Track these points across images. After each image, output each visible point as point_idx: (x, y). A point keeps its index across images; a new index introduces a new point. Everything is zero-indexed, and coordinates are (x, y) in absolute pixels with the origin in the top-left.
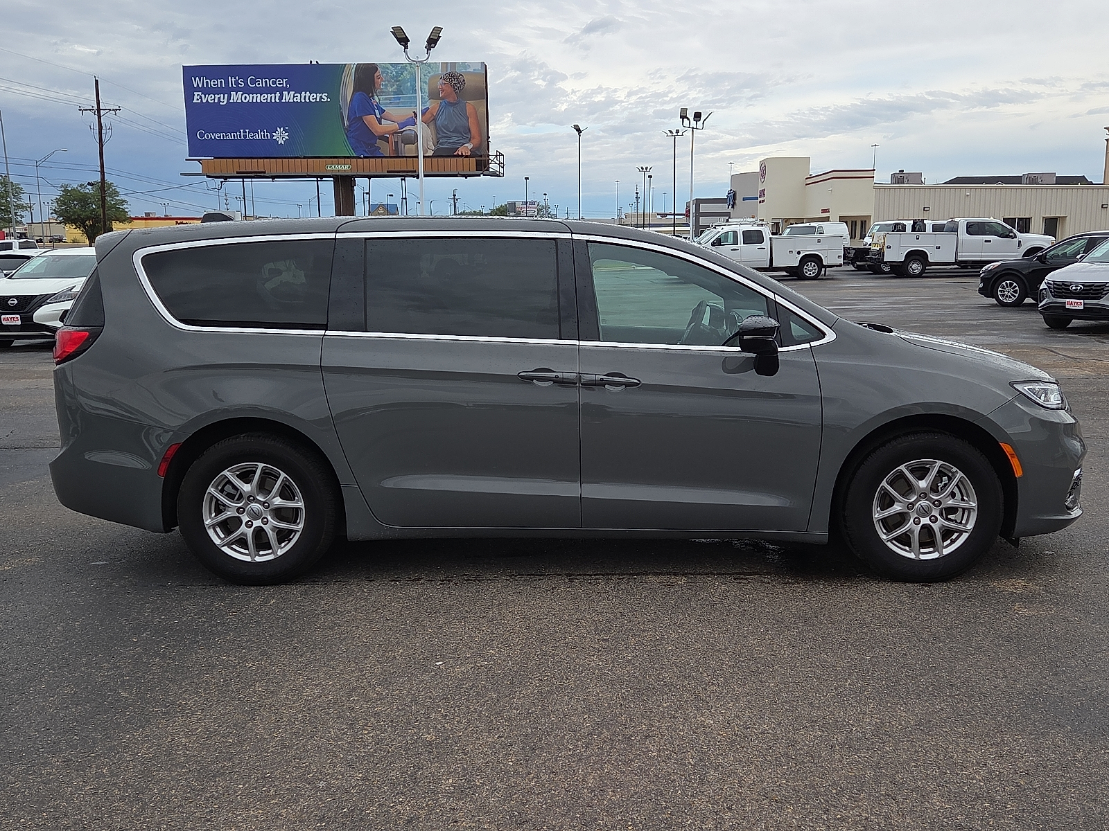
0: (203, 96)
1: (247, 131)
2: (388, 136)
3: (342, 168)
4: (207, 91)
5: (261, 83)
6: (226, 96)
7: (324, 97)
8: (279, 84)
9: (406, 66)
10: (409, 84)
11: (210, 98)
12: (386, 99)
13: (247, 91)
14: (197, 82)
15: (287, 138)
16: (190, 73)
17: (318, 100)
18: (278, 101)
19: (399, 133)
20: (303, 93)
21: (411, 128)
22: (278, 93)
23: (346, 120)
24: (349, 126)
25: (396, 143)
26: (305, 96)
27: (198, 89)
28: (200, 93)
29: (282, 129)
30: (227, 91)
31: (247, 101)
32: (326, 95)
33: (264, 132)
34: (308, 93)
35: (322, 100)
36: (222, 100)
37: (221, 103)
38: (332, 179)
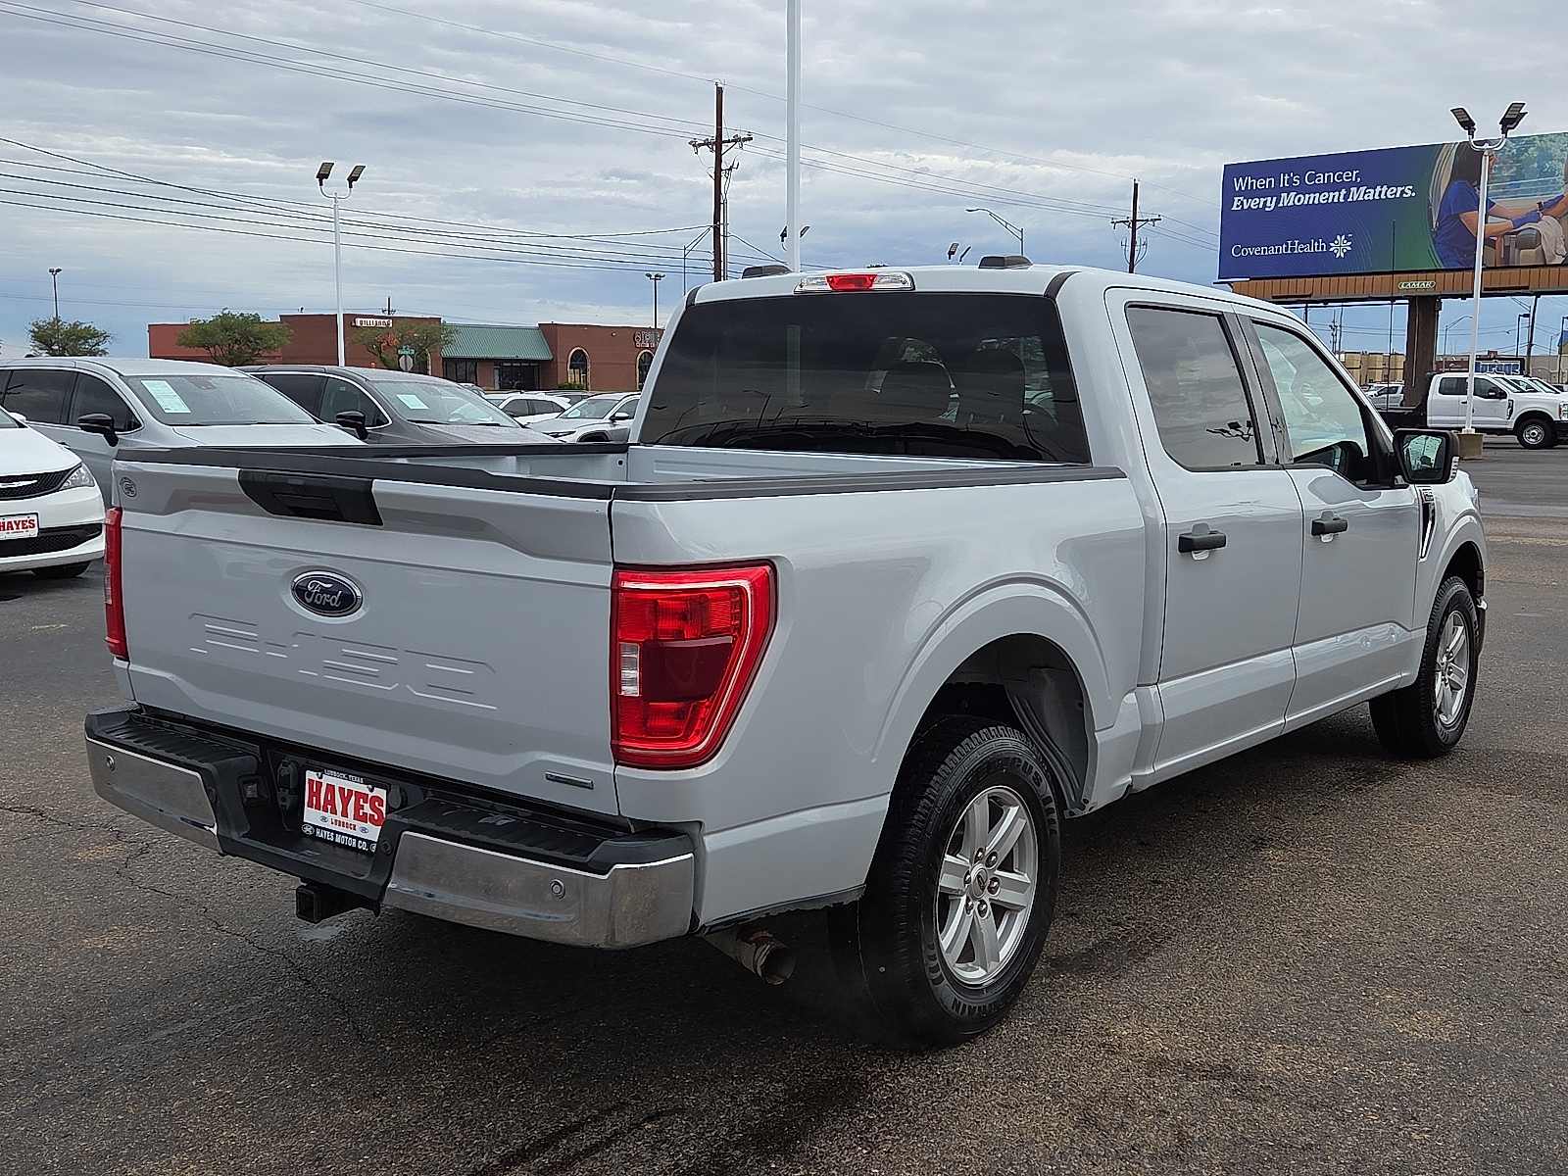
0: (1245, 201)
1: (1296, 242)
2: (1495, 239)
3: (1422, 285)
4: (1249, 194)
5: (1322, 179)
6: (1275, 199)
7: (1406, 191)
8: (1347, 178)
9: (1534, 139)
10: (1536, 165)
11: (1253, 204)
12: (1498, 187)
13: (1303, 190)
14: (1239, 184)
15: (1349, 248)
16: (1232, 172)
17: (1398, 196)
18: (1342, 200)
19: (1513, 234)
20: (1379, 187)
21: (1533, 225)
22: (1343, 190)
23: (1435, 220)
24: (1439, 228)
25: (1507, 248)
26: (1380, 192)
27: (1240, 193)
28: (1241, 198)
29: (1343, 237)
30: (1276, 192)
31: (1301, 203)
32: (1411, 187)
33: (1318, 242)
34: (1385, 187)
35: (1405, 195)
36: (1268, 204)
37: (1267, 209)
38: (1407, 301)
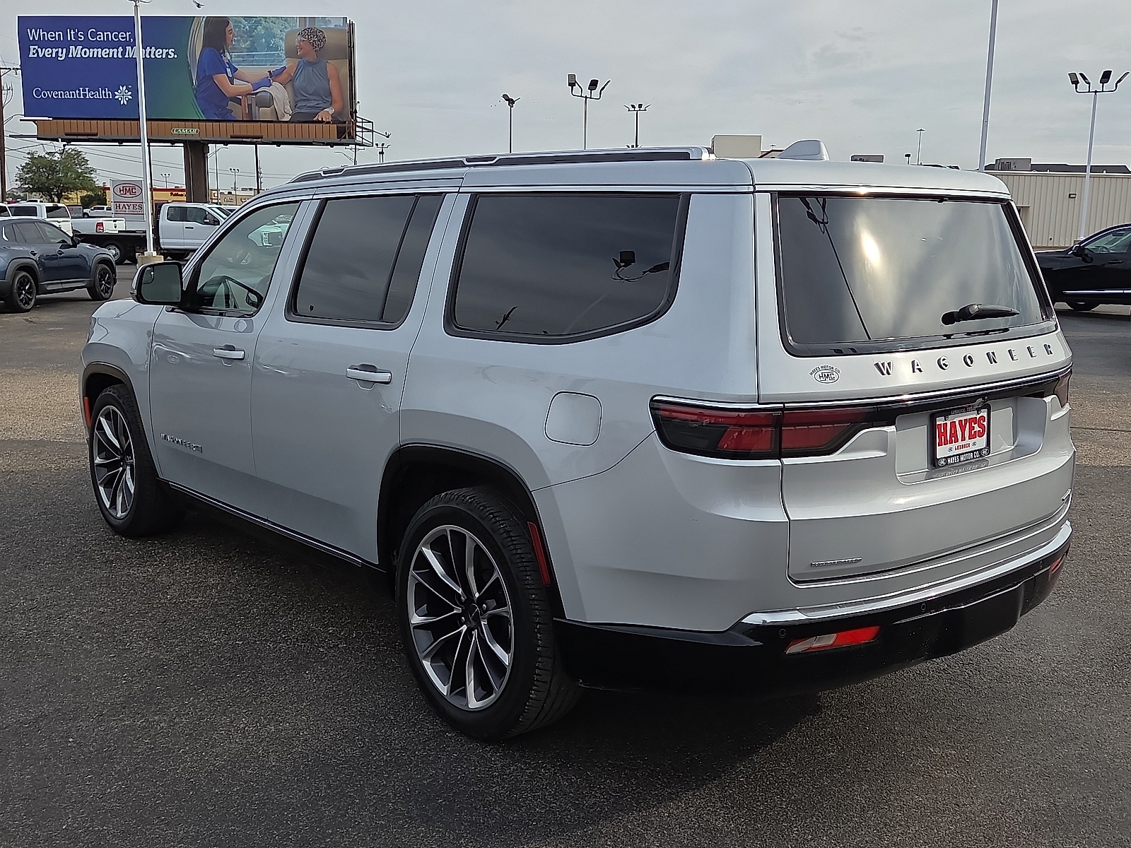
0: (39, 50)
1: (87, 89)
2: (241, 97)
3: (192, 132)
4: (43, 44)
5: (101, 37)
6: (65, 50)
7: (170, 53)
8: (122, 38)
9: (261, 20)
10: (264, 40)
11: (47, 52)
12: (239, 56)
13: (88, 45)
14: (33, 34)
15: (130, 97)
16: (25, 24)
17: (164, 56)
18: (120, 56)
19: (253, 94)
20: (148, 48)
21: (266, 89)
22: (121, 48)
23: (194, 78)
24: (198, 86)
25: (250, 106)
26: (150, 52)
27: (34, 43)
28: (36, 47)
29: (125, 87)
30: (66, 44)
32: (173, 50)
33: (105, 91)
34: (153, 48)
35: (169, 57)
36: (60, 55)
37: (59, 58)
38: (182, 145)
